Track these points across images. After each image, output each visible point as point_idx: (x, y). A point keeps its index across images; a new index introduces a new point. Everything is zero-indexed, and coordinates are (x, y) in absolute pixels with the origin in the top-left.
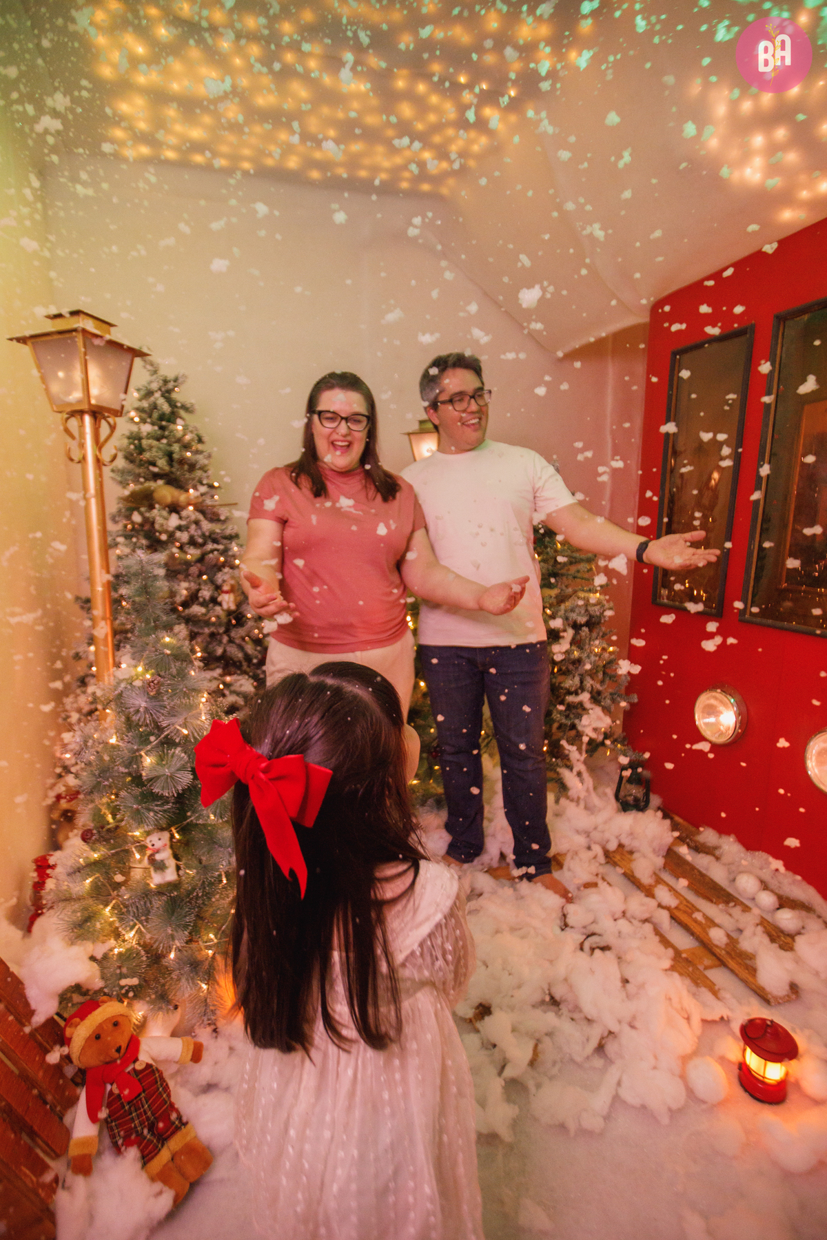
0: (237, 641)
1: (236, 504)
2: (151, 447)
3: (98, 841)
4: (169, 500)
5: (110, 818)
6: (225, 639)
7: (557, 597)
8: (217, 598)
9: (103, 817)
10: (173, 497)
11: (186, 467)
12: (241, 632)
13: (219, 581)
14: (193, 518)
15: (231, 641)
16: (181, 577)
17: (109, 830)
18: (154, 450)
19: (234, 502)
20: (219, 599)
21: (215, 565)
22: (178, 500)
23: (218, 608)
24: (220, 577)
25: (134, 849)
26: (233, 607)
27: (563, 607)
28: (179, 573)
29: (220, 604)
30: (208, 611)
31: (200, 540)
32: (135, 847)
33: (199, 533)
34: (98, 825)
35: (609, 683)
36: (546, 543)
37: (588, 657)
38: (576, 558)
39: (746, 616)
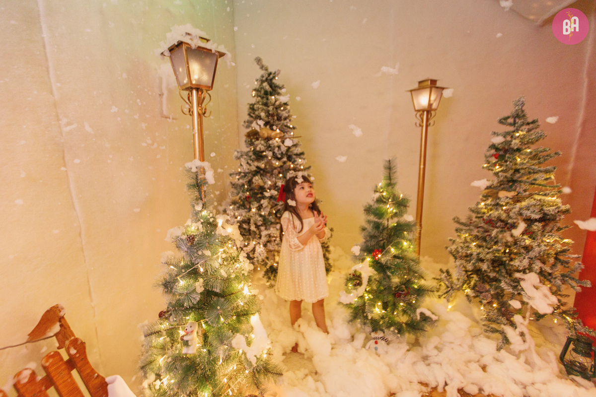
1: (300, 137)
2: (259, 109)
4: (266, 135)
7: (514, 197)
10: (268, 134)
11: (276, 118)
14: (276, 144)
16: (268, 175)
18: (260, 110)
19: (299, 136)
22: (271, 135)
27: (518, 205)
28: (269, 173)
31: (279, 156)
33: (280, 152)
35: (559, 267)
36: (506, 159)
37: (539, 246)
38: (534, 170)
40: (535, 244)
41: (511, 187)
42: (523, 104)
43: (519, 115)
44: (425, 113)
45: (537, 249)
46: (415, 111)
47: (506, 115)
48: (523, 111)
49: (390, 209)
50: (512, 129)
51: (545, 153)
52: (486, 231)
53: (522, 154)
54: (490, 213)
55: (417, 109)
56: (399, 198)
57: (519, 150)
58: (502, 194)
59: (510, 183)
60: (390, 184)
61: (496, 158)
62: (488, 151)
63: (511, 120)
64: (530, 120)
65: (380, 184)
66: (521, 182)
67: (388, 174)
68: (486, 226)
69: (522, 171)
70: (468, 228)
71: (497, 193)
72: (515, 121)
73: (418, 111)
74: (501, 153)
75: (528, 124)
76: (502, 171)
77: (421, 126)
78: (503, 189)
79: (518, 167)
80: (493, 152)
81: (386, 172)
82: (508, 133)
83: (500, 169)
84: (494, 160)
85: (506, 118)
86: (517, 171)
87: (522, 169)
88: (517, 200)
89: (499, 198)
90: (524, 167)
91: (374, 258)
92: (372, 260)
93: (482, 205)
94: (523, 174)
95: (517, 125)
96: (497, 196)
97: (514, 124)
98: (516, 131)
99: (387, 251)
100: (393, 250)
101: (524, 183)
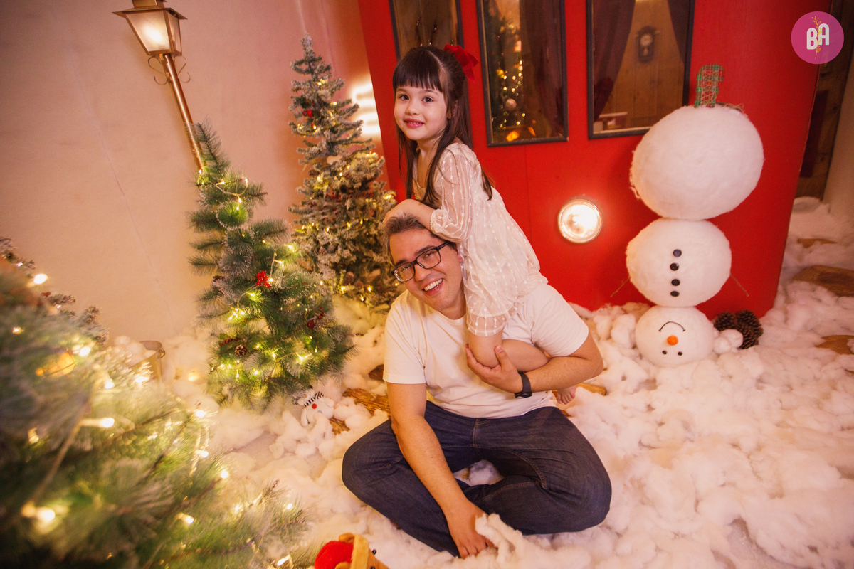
7: (342, 160)
36: (321, 114)
38: (348, 125)
39: (493, 142)
43: (311, 60)
44: (167, 57)
46: (149, 54)
47: (298, 59)
48: (314, 53)
50: (309, 77)
52: (333, 209)
53: (332, 108)
54: (325, 187)
55: (149, 49)
56: (245, 186)
57: (326, 103)
58: (331, 160)
60: (220, 167)
61: (310, 115)
63: (304, 67)
64: (325, 66)
66: (340, 142)
68: (330, 204)
69: (339, 128)
70: (312, 214)
71: (325, 160)
72: (310, 67)
73: (157, 54)
74: (312, 108)
75: (325, 70)
76: (322, 131)
77: (171, 82)
78: (329, 154)
79: (333, 124)
80: (300, 109)
82: (310, 82)
83: (319, 129)
85: (300, 63)
86: (333, 130)
87: (338, 125)
88: (349, 160)
89: (329, 167)
90: (339, 123)
91: (260, 288)
92: (259, 293)
93: (319, 179)
94: (341, 131)
95: (316, 71)
96: (327, 164)
97: (311, 71)
98: (316, 79)
99: (275, 269)
100: (280, 262)
101: (346, 142)
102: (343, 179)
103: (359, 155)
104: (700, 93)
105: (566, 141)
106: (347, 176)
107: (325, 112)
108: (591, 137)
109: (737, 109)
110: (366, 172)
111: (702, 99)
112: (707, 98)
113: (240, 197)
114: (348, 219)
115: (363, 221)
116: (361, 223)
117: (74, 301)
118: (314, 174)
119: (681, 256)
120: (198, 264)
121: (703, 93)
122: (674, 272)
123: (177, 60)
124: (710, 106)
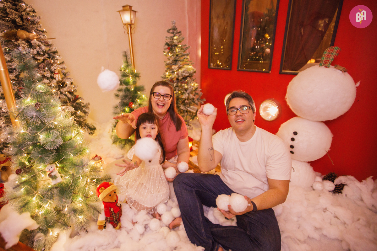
0: (64, 93)
3: (24, 173)
4: (24, 37)
5: (27, 163)
6: (59, 92)
7: (178, 68)
8: (53, 77)
9: (24, 163)
10: (26, 35)
11: (30, 22)
12: (65, 89)
13: (53, 70)
15: (61, 93)
17: (28, 168)
20: (54, 77)
21: (50, 63)
22: (29, 37)
23: (54, 80)
24: (53, 68)
25: (41, 173)
26: (61, 80)
27: (180, 71)
29: (55, 79)
30: (50, 82)
32: (41, 172)
34: (23, 166)
35: (197, 96)
36: (173, 49)
37: (190, 87)
38: (183, 54)
39: (240, 69)
40: (189, 87)
41: (176, 63)
42: (175, 23)
43: (174, 29)
44: (129, 25)
45: (190, 89)
46: (124, 24)
47: (170, 28)
48: (175, 26)
49: (131, 79)
50: (172, 35)
51: (185, 47)
53: (178, 47)
54: (170, 77)
55: (124, 23)
56: (134, 73)
57: (176, 46)
58: (173, 67)
59: (175, 61)
60: (128, 65)
61: (169, 49)
62: (165, 46)
63: (171, 31)
64: (179, 31)
65: (122, 66)
66: (179, 60)
67: (125, 59)
69: (179, 55)
71: (171, 66)
72: (173, 31)
73: (125, 24)
74: (170, 47)
75: (178, 33)
76: (172, 55)
77: (128, 34)
78: (173, 65)
79: (178, 53)
80: (167, 47)
81: (124, 59)
82: (171, 37)
83: (171, 55)
84: (168, 50)
85: (170, 30)
86: (177, 55)
87: (179, 54)
88: (180, 68)
89: (172, 69)
90: (180, 53)
91: (130, 108)
92: (129, 109)
93: (167, 73)
94: (180, 56)
95: (174, 33)
96: (172, 68)
97: (173, 33)
98: (174, 36)
99: (136, 102)
100: (138, 101)
101: (181, 61)
102: (176, 75)
103: (185, 66)
104: (323, 60)
105: (268, 73)
106: (177, 74)
107: (174, 49)
108: (281, 73)
109: (341, 70)
110: (186, 73)
111: (323, 63)
112: (326, 63)
113: (132, 76)
114: (175, 90)
115: (181, 92)
116: (180, 93)
117: (84, 99)
118: (167, 71)
119: (297, 135)
120: (117, 96)
121: (324, 60)
122: (292, 142)
123: (132, 26)
124: (326, 67)
